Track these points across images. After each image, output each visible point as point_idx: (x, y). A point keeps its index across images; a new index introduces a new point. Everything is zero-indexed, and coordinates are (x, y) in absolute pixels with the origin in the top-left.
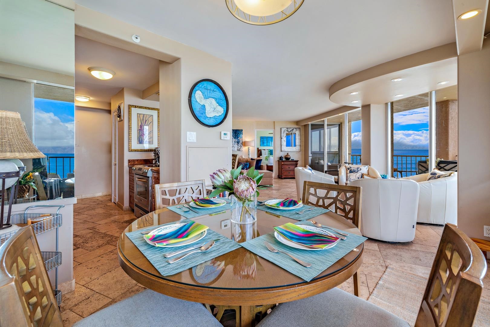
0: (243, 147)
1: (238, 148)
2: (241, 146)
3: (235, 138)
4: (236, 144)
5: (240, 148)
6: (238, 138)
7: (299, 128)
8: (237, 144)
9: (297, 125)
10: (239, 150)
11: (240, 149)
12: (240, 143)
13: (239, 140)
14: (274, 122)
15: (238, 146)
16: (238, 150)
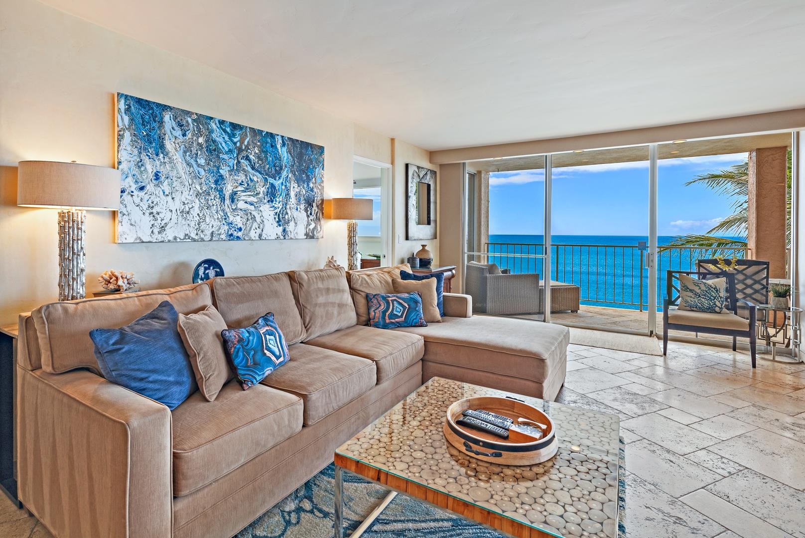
0: (323, 221)
1: (309, 224)
2: (318, 219)
3: (299, 181)
4: (302, 207)
5: (312, 226)
6: (309, 179)
7: (435, 173)
8: (306, 211)
9: (430, 163)
10: (312, 237)
11: (314, 229)
12: (314, 205)
13: (312, 190)
14: (393, 140)
15: (308, 216)
16: (307, 235)
